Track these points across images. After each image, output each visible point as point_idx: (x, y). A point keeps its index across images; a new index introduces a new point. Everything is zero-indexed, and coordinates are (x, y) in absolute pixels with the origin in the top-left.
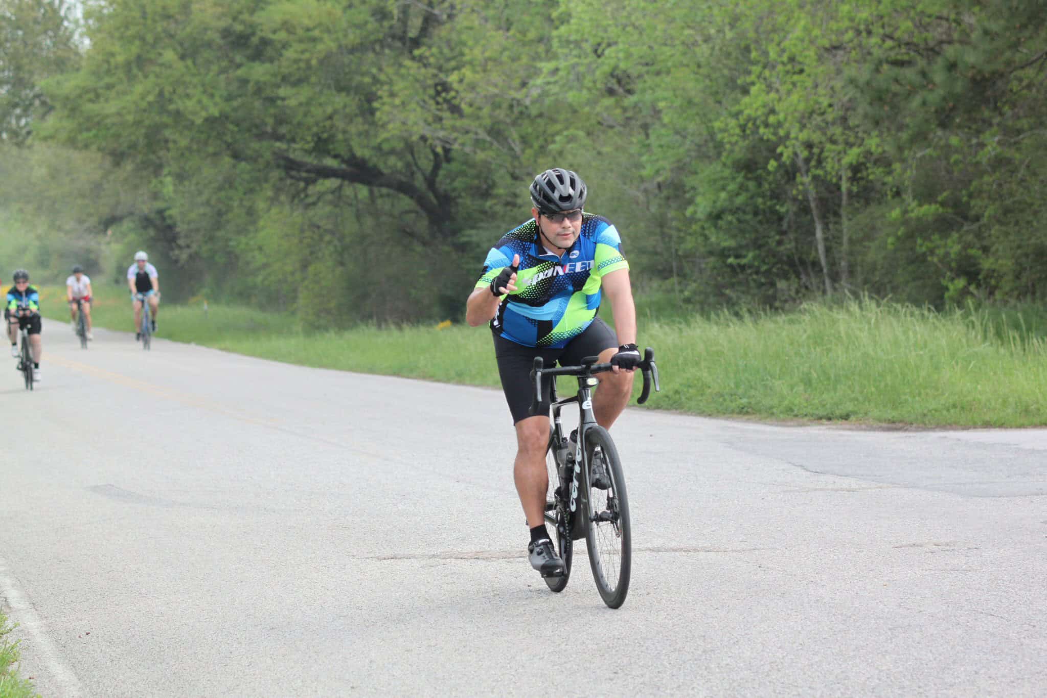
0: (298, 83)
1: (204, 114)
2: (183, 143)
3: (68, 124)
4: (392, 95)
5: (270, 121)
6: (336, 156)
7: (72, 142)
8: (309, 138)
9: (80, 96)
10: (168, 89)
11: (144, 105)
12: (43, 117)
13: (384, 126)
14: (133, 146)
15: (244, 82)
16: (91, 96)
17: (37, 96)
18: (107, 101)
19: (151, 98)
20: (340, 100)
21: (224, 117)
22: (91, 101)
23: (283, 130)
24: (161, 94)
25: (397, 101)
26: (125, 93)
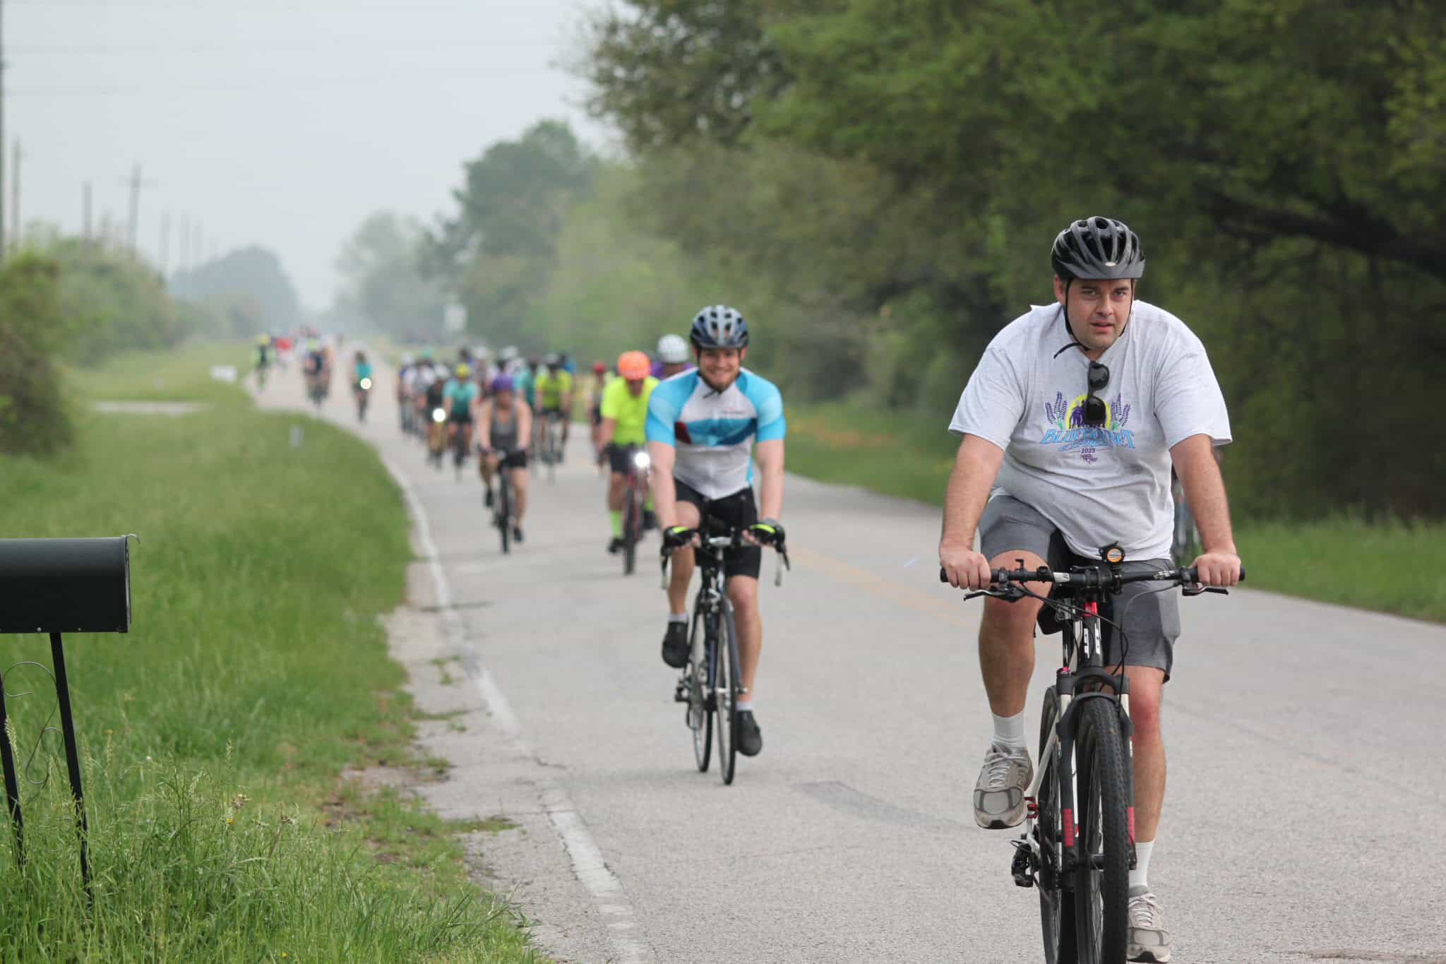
0: (1248, 57)
1: (1069, 105)
2: (1029, 155)
3: (818, 109)
4: (1423, 88)
5: (1192, 124)
6: (1310, 197)
7: (823, 143)
8: (1262, 161)
9: (842, 59)
10: (1006, 54)
11: (959, 81)
12: (773, 94)
13: (1403, 146)
14: (935, 156)
15: (1147, 49)
16: (863, 59)
17: (766, 54)
18: (892, 70)
19: (974, 70)
20: (1324, 94)
21: (1106, 112)
22: (864, 69)
23: (1216, 142)
24: (992, 64)
25: (1431, 101)
26: (926, 58)
